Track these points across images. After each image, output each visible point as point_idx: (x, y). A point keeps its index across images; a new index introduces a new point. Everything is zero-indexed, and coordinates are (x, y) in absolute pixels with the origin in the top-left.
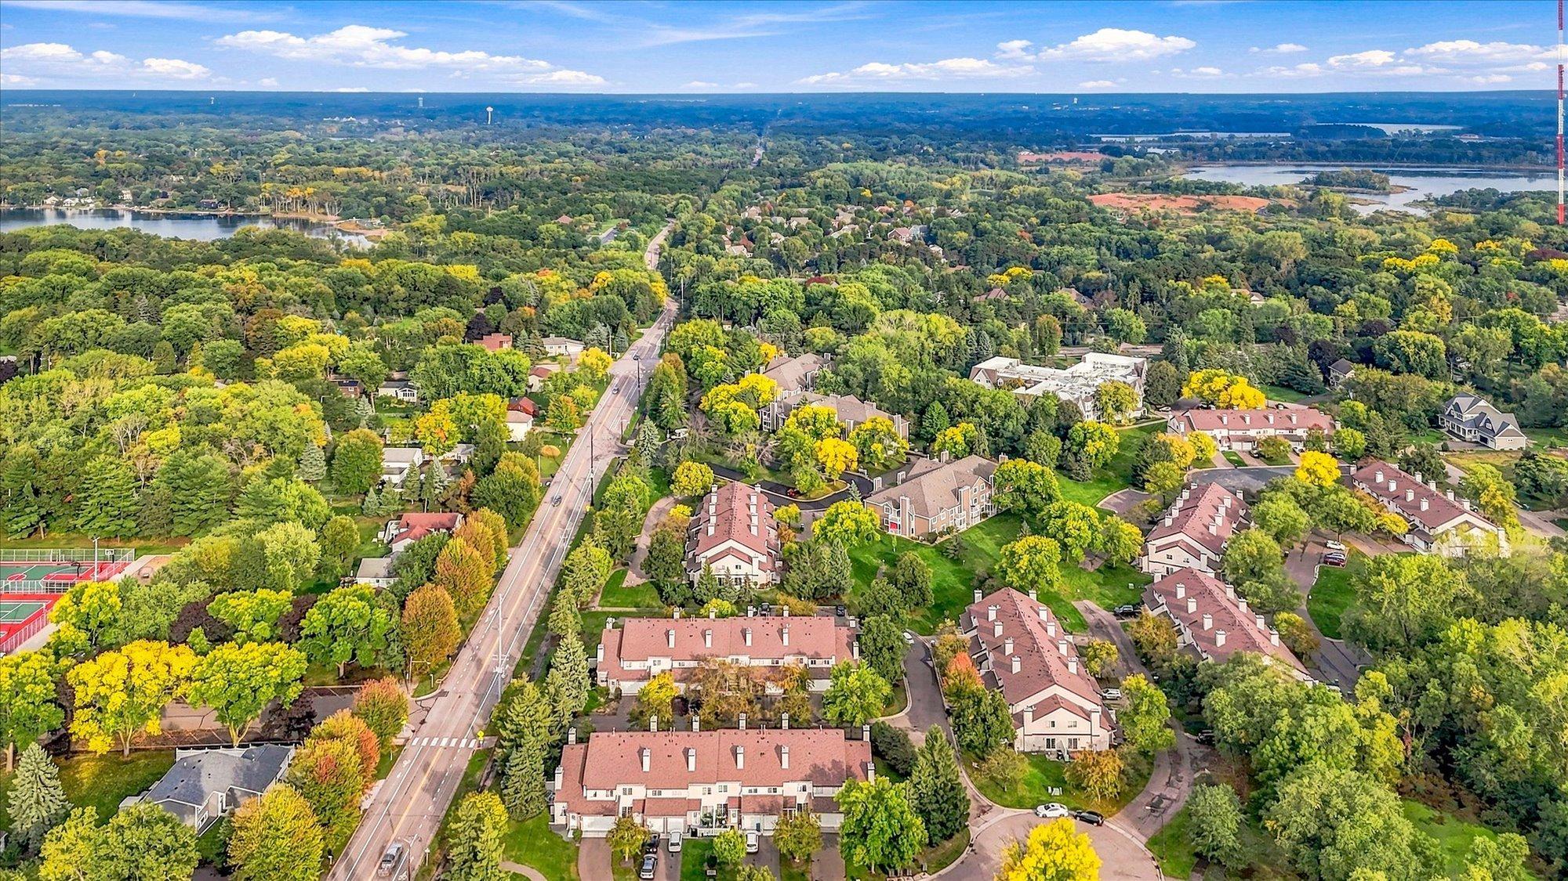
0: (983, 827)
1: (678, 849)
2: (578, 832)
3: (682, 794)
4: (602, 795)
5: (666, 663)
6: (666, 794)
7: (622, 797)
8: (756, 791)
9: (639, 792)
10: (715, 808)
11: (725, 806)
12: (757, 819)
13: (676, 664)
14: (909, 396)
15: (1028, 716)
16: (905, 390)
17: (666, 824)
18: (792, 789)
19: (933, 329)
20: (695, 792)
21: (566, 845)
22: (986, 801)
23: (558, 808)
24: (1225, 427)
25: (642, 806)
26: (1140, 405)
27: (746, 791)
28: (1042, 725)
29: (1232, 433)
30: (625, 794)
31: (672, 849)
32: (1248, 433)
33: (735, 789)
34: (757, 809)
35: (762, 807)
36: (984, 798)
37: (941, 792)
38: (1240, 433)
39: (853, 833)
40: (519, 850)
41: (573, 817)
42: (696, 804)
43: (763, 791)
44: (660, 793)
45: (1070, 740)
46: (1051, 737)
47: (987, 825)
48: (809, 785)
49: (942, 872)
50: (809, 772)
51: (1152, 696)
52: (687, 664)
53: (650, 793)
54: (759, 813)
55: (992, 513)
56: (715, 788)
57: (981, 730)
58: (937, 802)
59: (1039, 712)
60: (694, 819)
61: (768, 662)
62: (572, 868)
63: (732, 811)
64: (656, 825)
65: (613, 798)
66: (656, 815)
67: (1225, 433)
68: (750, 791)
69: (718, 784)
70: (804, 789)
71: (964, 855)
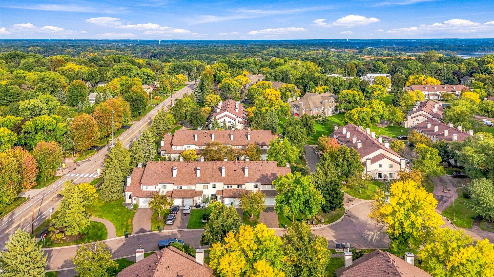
0: (351, 206)
1: (188, 212)
2: (136, 206)
3: (193, 188)
4: (150, 188)
5: (193, 147)
6: (184, 187)
7: (161, 189)
8: (231, 187)
9: (170, 187)
10: (210, 195)
11: (215, 195)
12: (232, 200)
13: (197, 148)
14: (300, 81)
15: (369, 162)
16: (299, 79)
17: (183, 202)
18: (249, 186)
19: (308, 66)
20: (199, 187)
21: (129, 211)
22: (350, 197)
23: (128, 194)
24: (426, 91)
25: (172, 194)
26: (390, 87)
27: (226, 187)
28: (376, 166)
29: (430, 93)
30: (162, 188)
31: (185, 212)
32: (436, 93)
33: (220, 186)
34: (232, 194)
35: (235, 194)
36: (350, 196)
37: (329, 185)
38: (433, 93)
39: (283, 201)
40: (103, 212)
41: (135, 199)
42: (200, 193)
43: (235, 187)
44: (181, 188)
45: (390, 174)
46: (380, 173)
47: (353, 206)
48: (258, 184)
49: (332, 224)
50: (259, 178)
51: (431, 151)
52: (203, 147)
53: (176, 187)
54: (233, 197)
55: (337, 113)
56: (210, 185)
57: (346, 165)
58: (328, 190)
59: (374, 160)
60: (198, 200)
61: (240, 147)
62: (130, 220)
63: (219, 197)
64: (178, 202)
65: (157, 190)
66: (178, 197)
67: (427, 93)
68: (228, 187)
69: (211, 184)
70: (256, 186)
71: (343, 217)
